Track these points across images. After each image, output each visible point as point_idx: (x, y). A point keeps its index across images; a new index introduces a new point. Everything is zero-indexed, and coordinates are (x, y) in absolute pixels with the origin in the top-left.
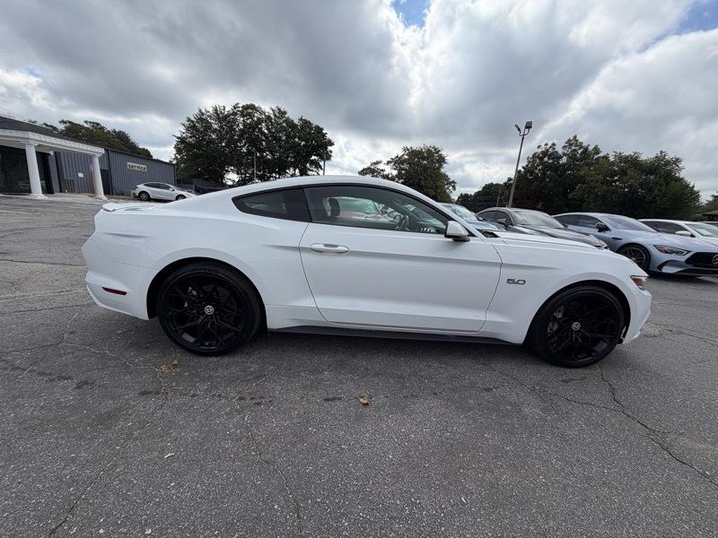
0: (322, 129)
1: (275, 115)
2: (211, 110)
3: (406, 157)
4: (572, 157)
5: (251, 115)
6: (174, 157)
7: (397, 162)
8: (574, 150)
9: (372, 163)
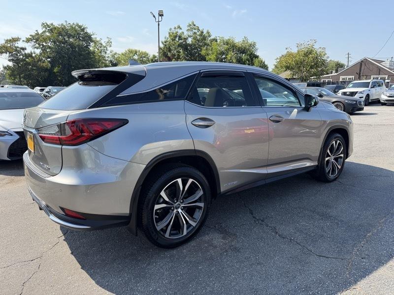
3: (48, 34)
4: (194, 38)
7: (36, 39)
8: (195, 33)
9: (7, 41)
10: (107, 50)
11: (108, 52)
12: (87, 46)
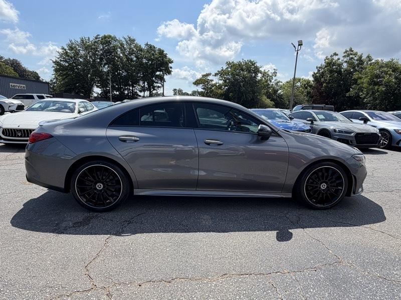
0: (163, 51)
1: (127, 42)
2: (79, 40)
3: (229, 69)
4: (350, 63)
5: (109, 43)
6: (53, 76)
7: (221, 73)
8: (352, 58)
9: (203, 76)
10: (272, 79)
11: (273, 81)
12: (255, 77)
